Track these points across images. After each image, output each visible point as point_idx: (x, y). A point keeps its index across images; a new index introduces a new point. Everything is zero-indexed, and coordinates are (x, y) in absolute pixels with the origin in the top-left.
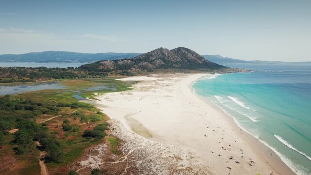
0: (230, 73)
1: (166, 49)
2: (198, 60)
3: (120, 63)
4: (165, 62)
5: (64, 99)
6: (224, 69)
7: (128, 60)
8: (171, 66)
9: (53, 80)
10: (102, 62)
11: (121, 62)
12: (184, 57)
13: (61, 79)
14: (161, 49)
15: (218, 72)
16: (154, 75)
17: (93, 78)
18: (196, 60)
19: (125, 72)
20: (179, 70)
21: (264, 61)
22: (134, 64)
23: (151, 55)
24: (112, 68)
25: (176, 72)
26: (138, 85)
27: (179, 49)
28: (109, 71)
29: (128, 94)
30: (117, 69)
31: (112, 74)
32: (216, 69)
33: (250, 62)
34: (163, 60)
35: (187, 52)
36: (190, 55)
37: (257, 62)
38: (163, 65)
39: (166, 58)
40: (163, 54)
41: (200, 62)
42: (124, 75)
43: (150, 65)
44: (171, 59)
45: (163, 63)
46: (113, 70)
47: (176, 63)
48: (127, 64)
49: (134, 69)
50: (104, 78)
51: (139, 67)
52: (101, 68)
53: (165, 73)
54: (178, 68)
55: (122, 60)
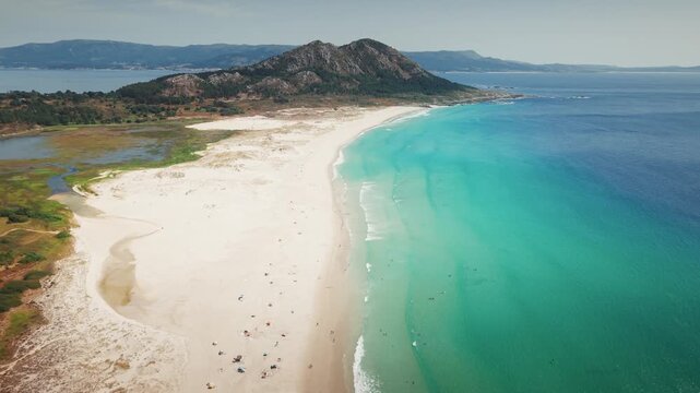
0: (469, 102)
1: (329, 45)
2: (401, 71)
3: (215, 80)
4: (322, 78)
5: (19, 193)
6: (458, 93)
7: (233, 72)
8: (335, 86)
9: (39, 128)
10: (169, 80)
11: (217, 78)
12: (371, 64)
13: (60, 127)
14: (316, 45)
15: (441, 102)
16: (288, 112)
17: (138, 121)
18: (397, 72)
19: (221, 104)
20: (352, 97)
21: (572, 66)
22: (247, 83)
23: (292, 60)
24: (192, 94)
25: (341, 102)
26: (218, 148)
27: (361, 44)
28: (184, 101)
29: (174, 175)
30: (202, 97)
31: (187, 109)
32: (440, 93)
33: (540, 68)
34: (319, 72)
35: (377, 53)
36: (384, 60)
37: (557, 68)
38: (316, 85)
39: (326, 68)
40: (319, 57)
41: (406, 76)
42: (214, 111)
43: (286, 85)
44: (338, 69)
45: (317, 79)
46: (193, 98)
47: (348, 80)
48: (230, 82)
49: (243, 96)
50: (163, 122)
51: (257, 91)
52: (166, 93)
53: (315, 106)
54: (349, 92)
55: (219, 73)
